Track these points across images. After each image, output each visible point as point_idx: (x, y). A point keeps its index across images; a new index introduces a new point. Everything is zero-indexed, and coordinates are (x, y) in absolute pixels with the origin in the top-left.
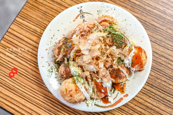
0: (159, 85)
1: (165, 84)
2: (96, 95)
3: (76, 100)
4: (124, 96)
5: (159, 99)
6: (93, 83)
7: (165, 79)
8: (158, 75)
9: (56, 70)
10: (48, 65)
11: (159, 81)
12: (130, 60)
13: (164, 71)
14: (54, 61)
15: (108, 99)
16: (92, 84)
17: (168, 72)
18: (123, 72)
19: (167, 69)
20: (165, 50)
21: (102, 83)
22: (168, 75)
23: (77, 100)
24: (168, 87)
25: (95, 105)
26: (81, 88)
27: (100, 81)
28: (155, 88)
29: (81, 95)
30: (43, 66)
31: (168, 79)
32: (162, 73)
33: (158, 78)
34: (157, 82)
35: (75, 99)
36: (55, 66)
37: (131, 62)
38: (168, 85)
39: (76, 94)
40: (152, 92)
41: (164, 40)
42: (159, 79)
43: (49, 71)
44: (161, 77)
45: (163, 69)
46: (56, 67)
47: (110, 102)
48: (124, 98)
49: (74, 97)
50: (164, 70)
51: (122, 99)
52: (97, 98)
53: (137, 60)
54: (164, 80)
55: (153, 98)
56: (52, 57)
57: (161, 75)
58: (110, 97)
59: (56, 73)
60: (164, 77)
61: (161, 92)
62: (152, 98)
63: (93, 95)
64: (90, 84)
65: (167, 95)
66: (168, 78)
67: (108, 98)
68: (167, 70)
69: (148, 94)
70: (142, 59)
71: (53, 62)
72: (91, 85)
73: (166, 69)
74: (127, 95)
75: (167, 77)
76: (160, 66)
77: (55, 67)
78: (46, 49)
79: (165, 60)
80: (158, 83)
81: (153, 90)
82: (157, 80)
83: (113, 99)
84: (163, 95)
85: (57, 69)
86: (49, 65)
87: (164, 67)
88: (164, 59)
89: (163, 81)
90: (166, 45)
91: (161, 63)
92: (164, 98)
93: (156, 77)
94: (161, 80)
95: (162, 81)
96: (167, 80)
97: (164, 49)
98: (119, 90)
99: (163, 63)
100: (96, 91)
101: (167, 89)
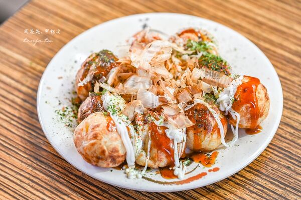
0: (274, 172)
1: (289, 172)
2: (148, 157)
3: (105, 148)
4: (210, 171)
5: (271, 196)
6: (146, 127)
7: (289, 163)
8: (273, 156)
9: (72, 114)
10: (58, 103)
11: (275, 166)
12: (232, 93)
13: (288, 150)
14: (71, 99)
15: (173, 170)
16: (144, 131)
17: (296, 152)
18: (212, 116)
19: (295, 147)
20: (294, 115)
21: (165, 128)
22: (295, 158)
23: (107, 149)
24: (295, 179)
25: (143, 177)
26: (120, 123)
27: (162, 125)
28: (264, 177)
29: (116, 139)
30: (46, 102)
31: (296, 165)
32: (282, 153)
33: (274, 161)
34: (270, 168)
35: (103, 143)
36: (72, 108)
37: (232, 98)
38: (294, 175)
39: (107, 134)
40: (258, 184)
41: (294, 98)
42: (274, 163)
43: (57, 112)
44: (281, 159)
45: (285, 147)
46: (74, 111)
47: (177, 177)
48: (208, 173)
49: (100, 140)
50: (288, 148)
51: (204, 174)
52: (151, 163)
53: (245, 94)
54: (287, 165)
55: (257, 194)
56: (69, 93)
57: (281, 155)
58: (179, 167)
59: (72, 118)
60: (288, 160)
61: (277, 185)
62: (255, 195)
63: (142, 155)
64: (140, 129)
65: (289, 191)
66: (296, 163)
67: (174, 168)
68: (295, 150)
69: (248, 186)
70: (257, 94)
71: (70, 101)
72: (140, 132)
73: (292, 148)
74: (216, 170)
75: (292, 161)
76: (281, 141)
77: (70, 109)
78: (60, 76)
79: (292, 131)
80: (272, 170)
81: (260, 180)
82: (271, 165)
83: (184, 172)
84: (281, 190)
85: (75, 114)
86: (60, 104)
87: (288, 144)
88: (289, 130)
89: (284, 166)
90: (296, 108)
91: (284, 135)
92: (283, 195)
93: (269, 159)
94: (280, 164)
95: (281, 166)
96: (294, 166)
97: (291, 114)
98: (200, 162)
99: (287, 136)
100: (149, 146)
101: (291, 181)
